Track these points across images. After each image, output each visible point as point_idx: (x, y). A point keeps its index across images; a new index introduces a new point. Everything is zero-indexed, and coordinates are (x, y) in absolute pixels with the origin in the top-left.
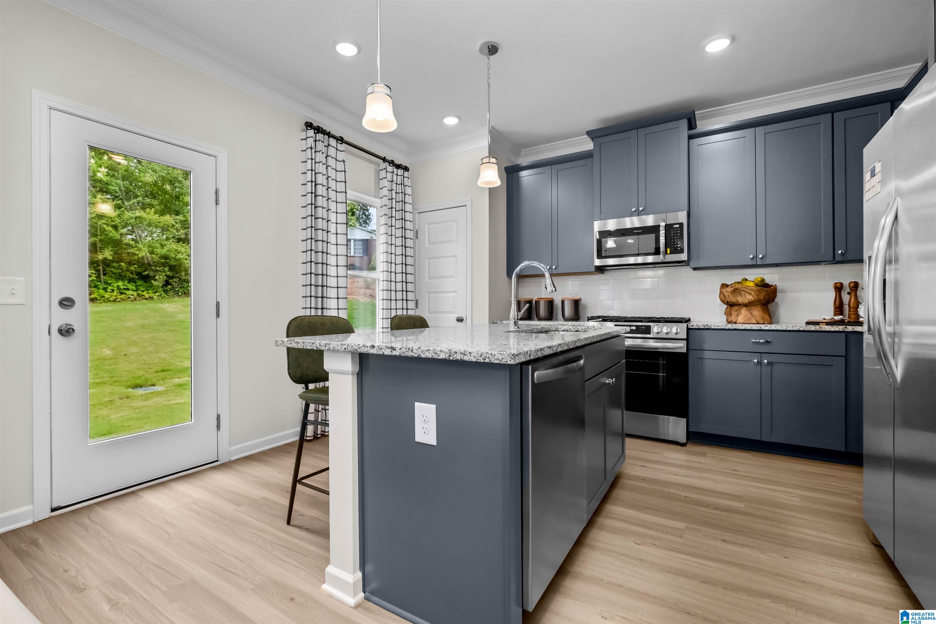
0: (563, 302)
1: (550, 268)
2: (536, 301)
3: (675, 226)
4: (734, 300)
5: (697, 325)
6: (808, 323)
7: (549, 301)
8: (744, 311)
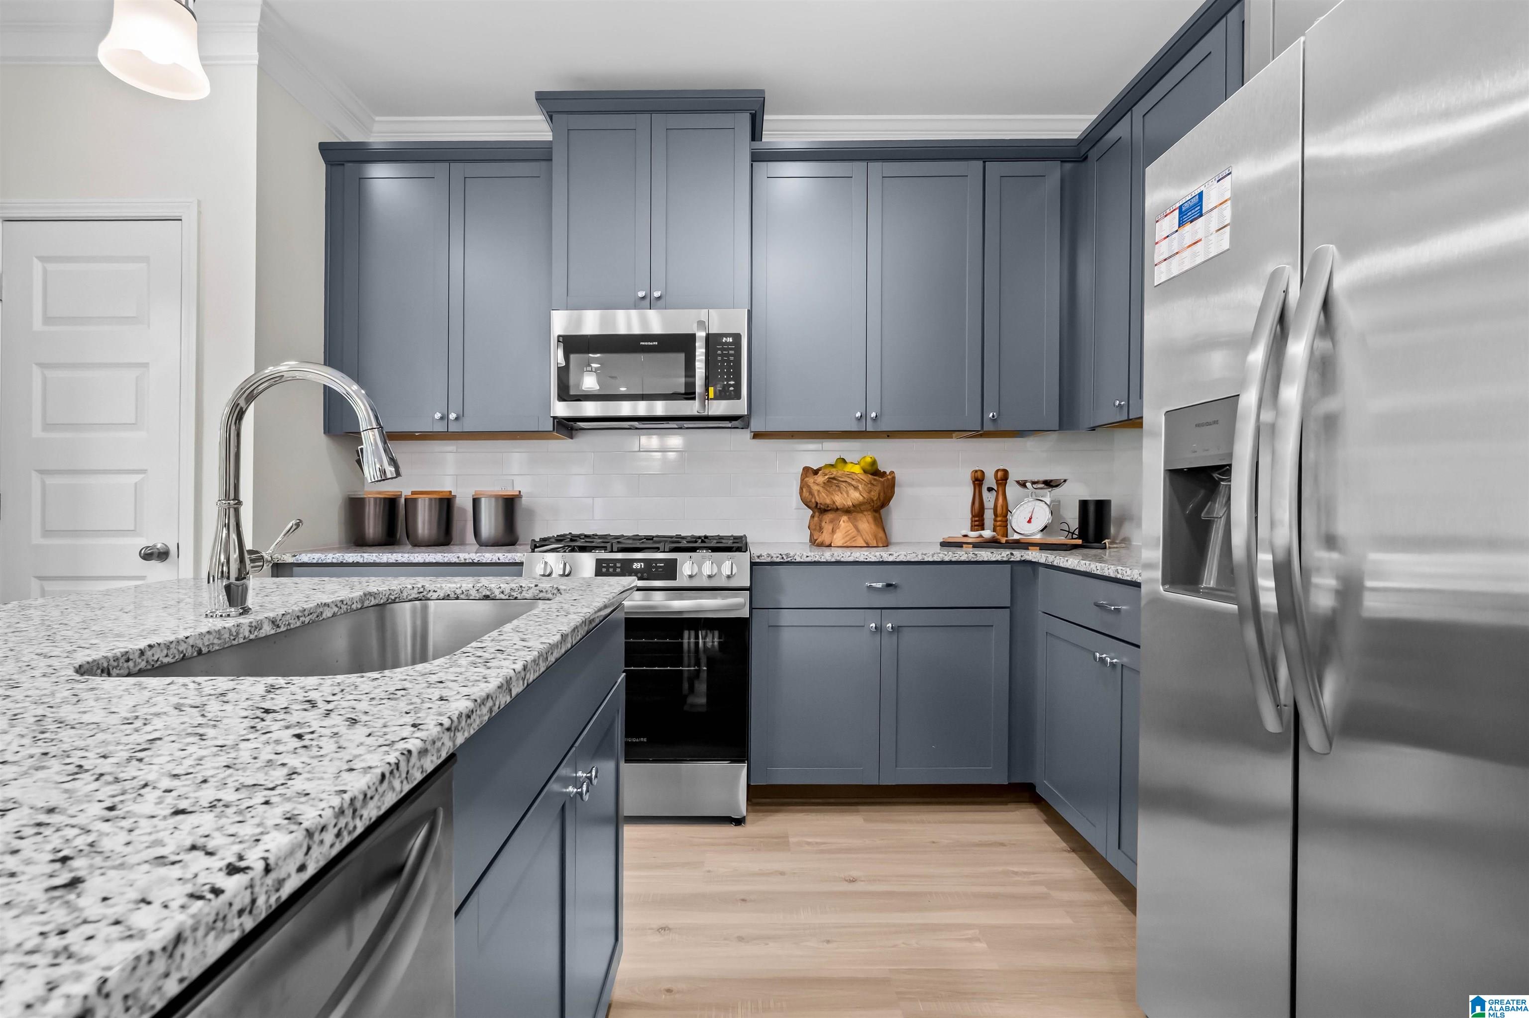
0: (476, 502)
1: (442, 418)
2: (405, 499)
3: (724, 340)
4: (828, 501)
5: (769, 555)
6: (945, 544)
7: (441, 500)
8: (844, 522)
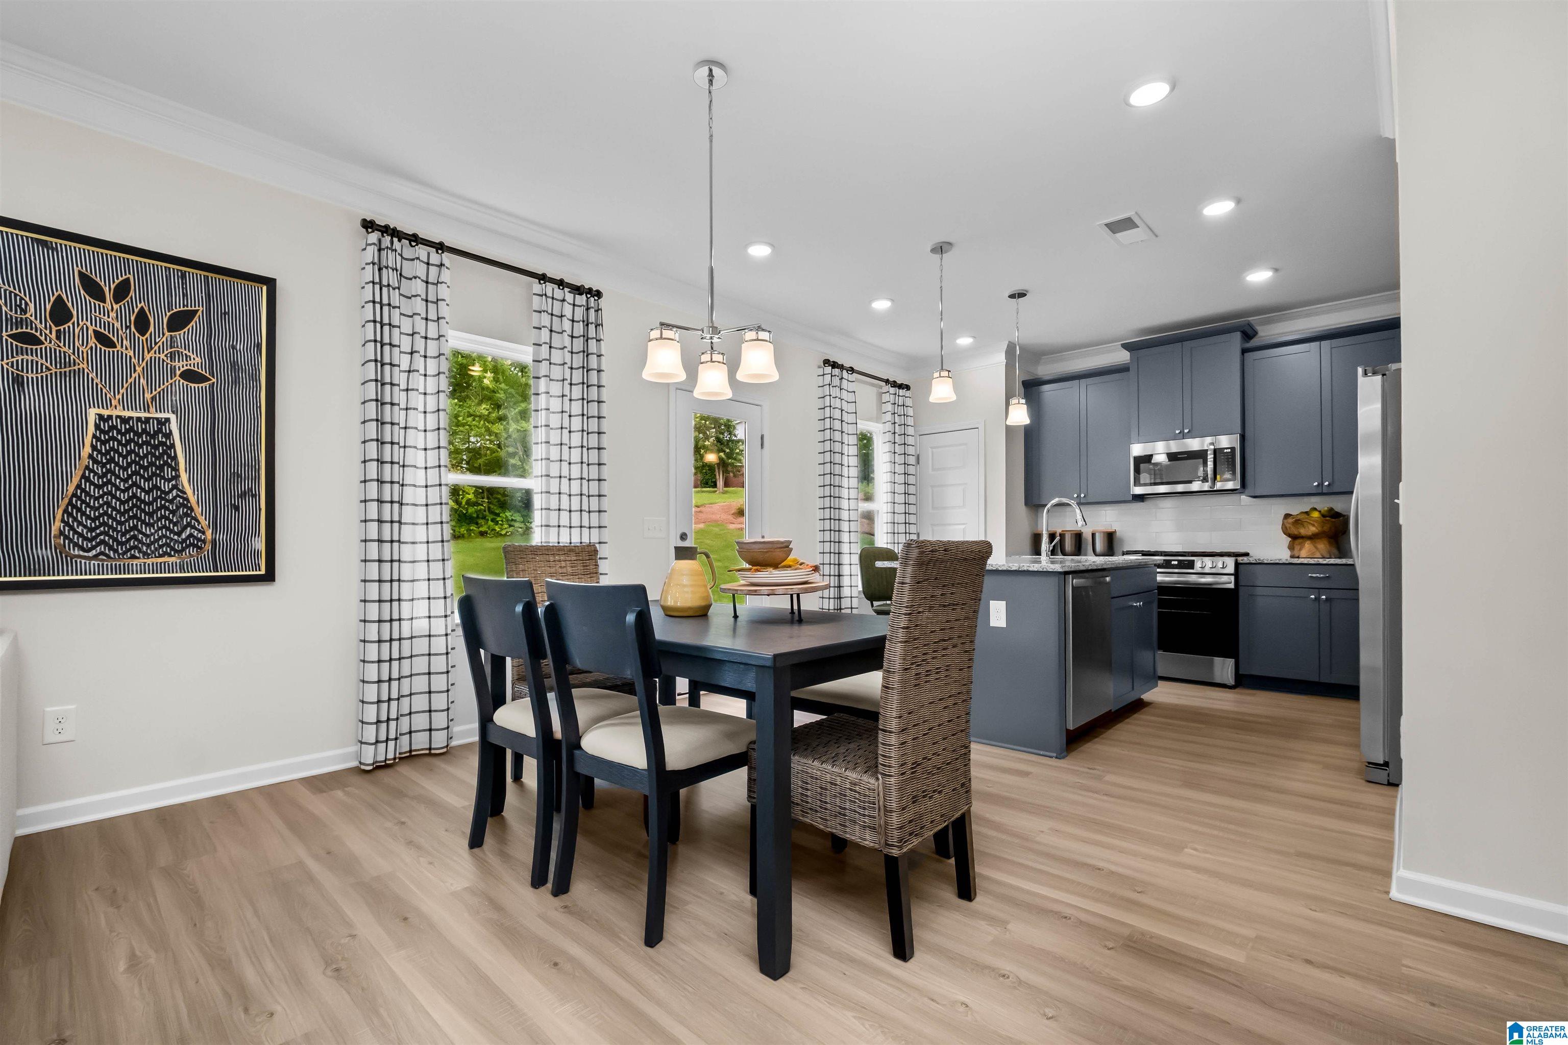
0: (1093, 535)
1: (1077, 497)
2: (1060, 534)
3: (1225, 451)
4: (1296, 533)
7: (1076, 534)
8: (1308, 545)
